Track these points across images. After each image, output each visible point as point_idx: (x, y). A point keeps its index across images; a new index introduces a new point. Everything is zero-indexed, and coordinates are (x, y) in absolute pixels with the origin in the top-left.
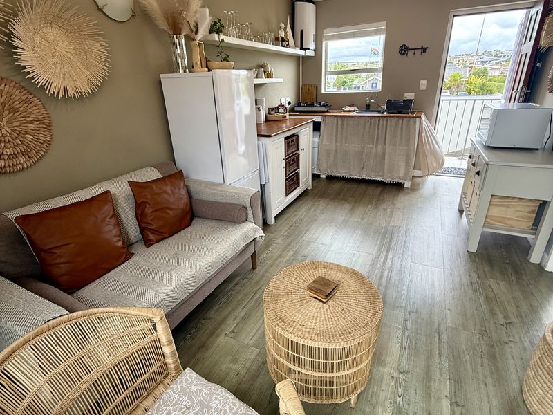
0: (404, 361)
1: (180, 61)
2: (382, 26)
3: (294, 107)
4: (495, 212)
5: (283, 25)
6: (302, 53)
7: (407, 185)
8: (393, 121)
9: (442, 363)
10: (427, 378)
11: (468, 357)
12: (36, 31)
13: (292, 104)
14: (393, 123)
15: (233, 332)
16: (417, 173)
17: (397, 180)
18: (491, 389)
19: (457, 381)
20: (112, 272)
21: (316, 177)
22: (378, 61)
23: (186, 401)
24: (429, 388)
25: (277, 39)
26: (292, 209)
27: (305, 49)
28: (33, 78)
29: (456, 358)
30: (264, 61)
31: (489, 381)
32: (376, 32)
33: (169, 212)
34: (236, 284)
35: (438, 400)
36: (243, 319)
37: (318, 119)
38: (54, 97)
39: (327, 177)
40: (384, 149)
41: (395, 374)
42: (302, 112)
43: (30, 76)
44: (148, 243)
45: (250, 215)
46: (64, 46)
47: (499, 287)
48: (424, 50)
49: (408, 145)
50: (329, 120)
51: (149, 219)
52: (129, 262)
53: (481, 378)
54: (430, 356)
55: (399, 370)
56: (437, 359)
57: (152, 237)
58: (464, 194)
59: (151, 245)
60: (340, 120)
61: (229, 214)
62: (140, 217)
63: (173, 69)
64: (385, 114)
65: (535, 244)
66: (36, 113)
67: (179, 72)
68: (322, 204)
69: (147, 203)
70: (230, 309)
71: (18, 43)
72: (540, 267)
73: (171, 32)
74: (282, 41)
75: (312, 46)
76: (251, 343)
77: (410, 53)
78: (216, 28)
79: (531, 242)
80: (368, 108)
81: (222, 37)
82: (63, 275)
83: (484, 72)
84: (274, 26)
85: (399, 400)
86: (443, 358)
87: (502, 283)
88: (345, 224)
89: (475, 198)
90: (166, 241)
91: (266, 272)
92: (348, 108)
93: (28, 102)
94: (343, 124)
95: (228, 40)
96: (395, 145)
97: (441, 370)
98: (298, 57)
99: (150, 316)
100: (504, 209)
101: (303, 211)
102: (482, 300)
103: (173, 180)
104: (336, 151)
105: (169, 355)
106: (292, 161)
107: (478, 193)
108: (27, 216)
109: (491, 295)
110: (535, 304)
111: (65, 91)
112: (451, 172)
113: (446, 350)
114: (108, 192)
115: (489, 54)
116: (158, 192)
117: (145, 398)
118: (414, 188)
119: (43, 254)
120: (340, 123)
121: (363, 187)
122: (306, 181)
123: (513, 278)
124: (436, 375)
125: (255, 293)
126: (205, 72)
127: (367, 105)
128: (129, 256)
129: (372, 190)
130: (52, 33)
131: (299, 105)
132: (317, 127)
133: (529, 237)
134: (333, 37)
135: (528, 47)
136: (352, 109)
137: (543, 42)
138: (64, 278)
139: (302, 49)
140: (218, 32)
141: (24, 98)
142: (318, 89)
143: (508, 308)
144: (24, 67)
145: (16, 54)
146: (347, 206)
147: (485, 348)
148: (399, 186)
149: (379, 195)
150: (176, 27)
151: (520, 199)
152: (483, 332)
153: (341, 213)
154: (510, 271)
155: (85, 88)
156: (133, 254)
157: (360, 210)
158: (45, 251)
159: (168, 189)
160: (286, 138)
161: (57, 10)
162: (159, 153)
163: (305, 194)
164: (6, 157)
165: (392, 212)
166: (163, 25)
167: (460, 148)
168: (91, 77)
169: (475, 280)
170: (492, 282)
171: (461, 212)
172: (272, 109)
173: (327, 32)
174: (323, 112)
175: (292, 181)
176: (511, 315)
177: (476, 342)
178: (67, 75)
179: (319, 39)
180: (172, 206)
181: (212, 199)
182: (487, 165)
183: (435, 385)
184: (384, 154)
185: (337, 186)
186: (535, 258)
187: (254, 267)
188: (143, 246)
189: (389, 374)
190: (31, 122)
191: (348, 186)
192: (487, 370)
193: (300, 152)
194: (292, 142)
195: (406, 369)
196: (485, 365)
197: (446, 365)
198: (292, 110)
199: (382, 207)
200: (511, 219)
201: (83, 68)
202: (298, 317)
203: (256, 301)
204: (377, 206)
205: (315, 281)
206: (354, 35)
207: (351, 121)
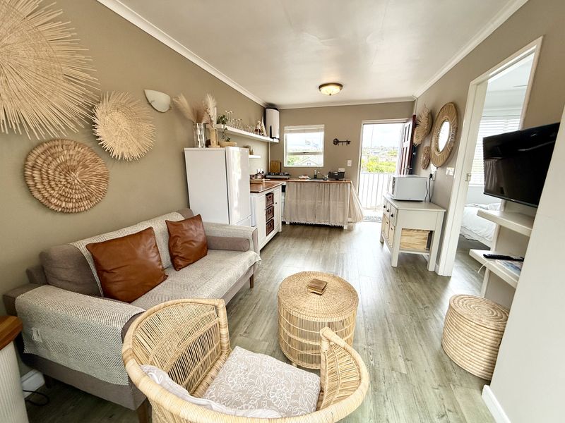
0: (370, 338)
1: (199, 140)
2: (322, 126)
3: (265, 176)
4: (405, 240)
5: (259, 122)
6: (271, 140)
7: (345, 228)
8: (334, 185)
9: (393, 336)
10: (386, 346)
11: (407, 331)
12: (107, 114)
13: (265, 173)
14: (334, 187)
15: (245, 332)
16: (350, 220)
17: (338, 224)
18: (424, 347)
19: (405, 346)
20: (155, 289)
21: (284, 223)
22: (321, 148)
23: (243, 367)
24: (388, 352)
25: (256, 130)
26: (271, 246)
27: (273, 138)
28: (103, 145)
29: (400, 332)
30: (248, 144)
31: (423, 343)
32: (318, 130)
33: (194, 244)
34: (240, 299)
35: (396, 359)
36: (252, 323)
37: (284, 183)
38: (115, 159)
39: (291, 224)
40: (329, 203)
41: (366, 347)
42: (272, 179)
43: (101, 143)
44: (177, 267)
45: (252, 246)
46: (124, 124)
47: (415, 286)
48: (348, 142)
49: (344, 201)
50: (291, 184)
51: (179, 249)
52: (166, 281)
53: (417, 341)
54: (384, 333)
55: (367, 343)
56: (389, 334)
57: (181, 263)
58: (383, 231)
59: (180, 269)
60: (299, 184)
61: (236, 245)
62: (171, 248)
63: (194, 144)
64: (328, 181)
65: (429, 260)
66: (100, 169)
67: (198, 147)
68: (291, 241)
69: (179, 237)
70: (240, 317)
71: (96, 121)
72: (435, 273)
73: (195, 121)
74: (260, 132)
75: (278, 137)
76: (261, 339)
77: (340, 144)
78: (221, 120)
79: (427, 259)
80: (315, 177)
81: (226, 126)
82: (119, 291)
83: (376, 160)
84: (254, 123)
85: (372, 362)
86: (393, 333)
87: (416, 284)
88: (310, 253)
89: (392, 232)
90: (191, 266)
91: (261, 289)
92: (303, 177)
93: (95, 161)
94: (301, 187)
95: (230, 129)
96: (336, 200)
97: (393, 340)
98: (268, 143)
99: (217, 304)
100: (409, 237)
101: (278, 246)
102: (407, 296)
103: (195, 221)
104: (297, 206)
105: (225, 336)
106: (270, 211)
107: (393, 228)
108: (95, 244)
109: (412, 292)
110: (437, 294)
111: (123, 154)
112: (370, 219)
113: (393, 328)
114: (151, 228)
115: (378, 148)
116: (187, 228)
117: (210, 370)
118: (350, 230)
119: (105, 274)
120: (299, 186)
121: (317, 230)
122: (278, 227)
123: (422, 281)
124: (391, 344)
125: (257, 304)
126: (218, 148)
127: (315, 175)
128: (166, 277)
129: (323, 231)
130: (118, 116)
131: (269, 174)
132: (284, 188)
133: (425, 255)
134: (291, 132)
135: (407, 144)
136: (305, 177)
137: (415, 141)
138: (121, 293)
139: (271, 137)
140: (224, 123)
141: (93, 158)
142: (281, 164)
143: (423, 298)
144: (98, 137)
145: (94, 128)
146: (309, 242)
147: (416, 324)
148: (340, 228)
149: (329, 235)
150: (198, 117)
151: (418, 230)
152: (413, 315)
153: (306, 247)
154: (418, 276)
155: (136, 154)
156: (167, 276)
157: (318, 244)
158: (107, 272)
159: (193, 227)
160: (267, 195)
161: (124, 102)
162: (180, 202)
163: (277, 235)
164: (74, 201)
165: (340, 245)
166: (190, 116)
167: (373, 205)
168: (140, 146)
169: (401, 284)
170: (410, 284)
171: (382, 243)
172: (253, 176)
173: (287, 128)
174: (286, 179)
175: (270, 226)
176: (425, 302)
177: (409, 320)
178: (124, 144)
179: (281, 132)
180: (196, 240)
181: (221, 235)
182: (397, 209)
183: (392, 350)
184: (329, 207)
185: (298, 230)
186: (431, 268)
187: (252, 286)
188: (174, 270)
189: (361, 347)
190: (96, 176)
191: (306, 229)
192: (420, 337)
193: (274, 205)
194: (270, 197)
195: (372, 343)
196: (418, 333)
197: (396, 336)
198: (265, 177)
199: (333, 242)
200: (414, 244)
201: (135, 140)
202: (306, 305)
203: (259, 310)
204: (329, 241)
205: (312, 282)
206: (304, 131)
207: (307, 185)
